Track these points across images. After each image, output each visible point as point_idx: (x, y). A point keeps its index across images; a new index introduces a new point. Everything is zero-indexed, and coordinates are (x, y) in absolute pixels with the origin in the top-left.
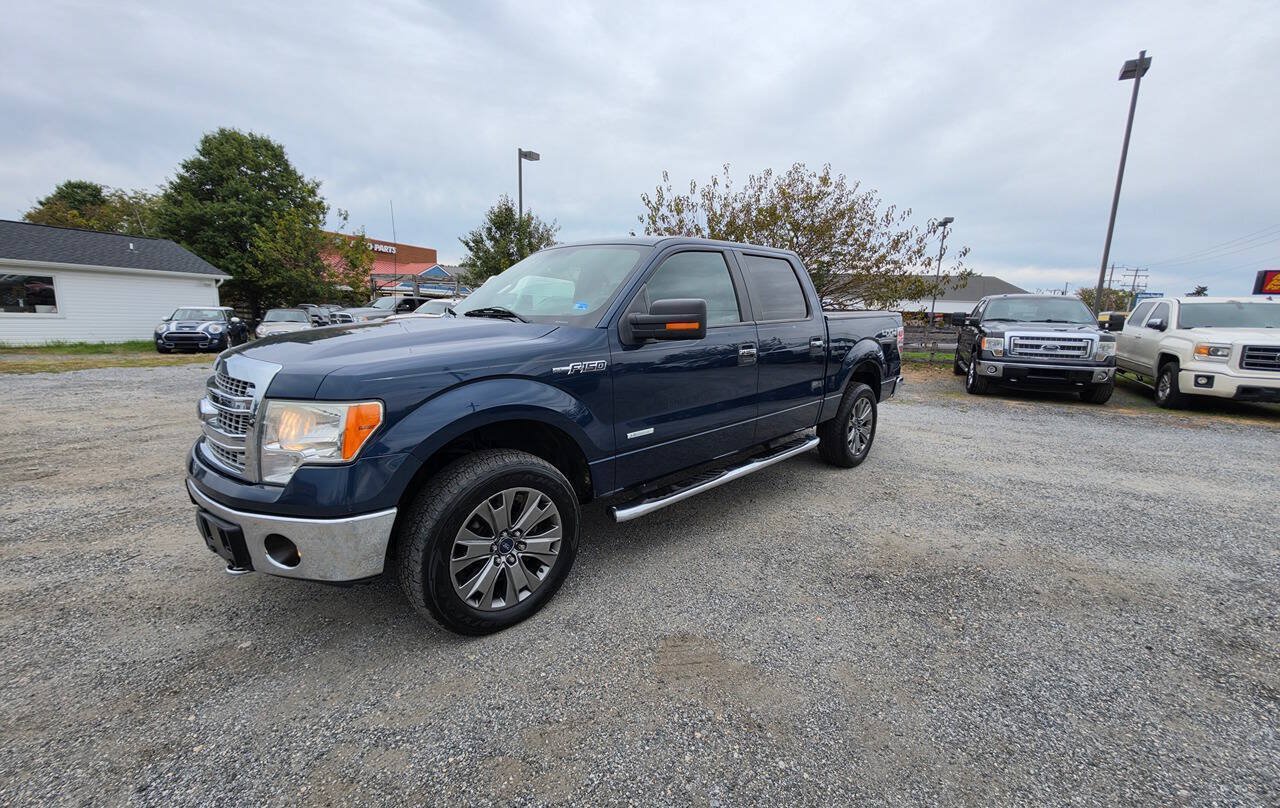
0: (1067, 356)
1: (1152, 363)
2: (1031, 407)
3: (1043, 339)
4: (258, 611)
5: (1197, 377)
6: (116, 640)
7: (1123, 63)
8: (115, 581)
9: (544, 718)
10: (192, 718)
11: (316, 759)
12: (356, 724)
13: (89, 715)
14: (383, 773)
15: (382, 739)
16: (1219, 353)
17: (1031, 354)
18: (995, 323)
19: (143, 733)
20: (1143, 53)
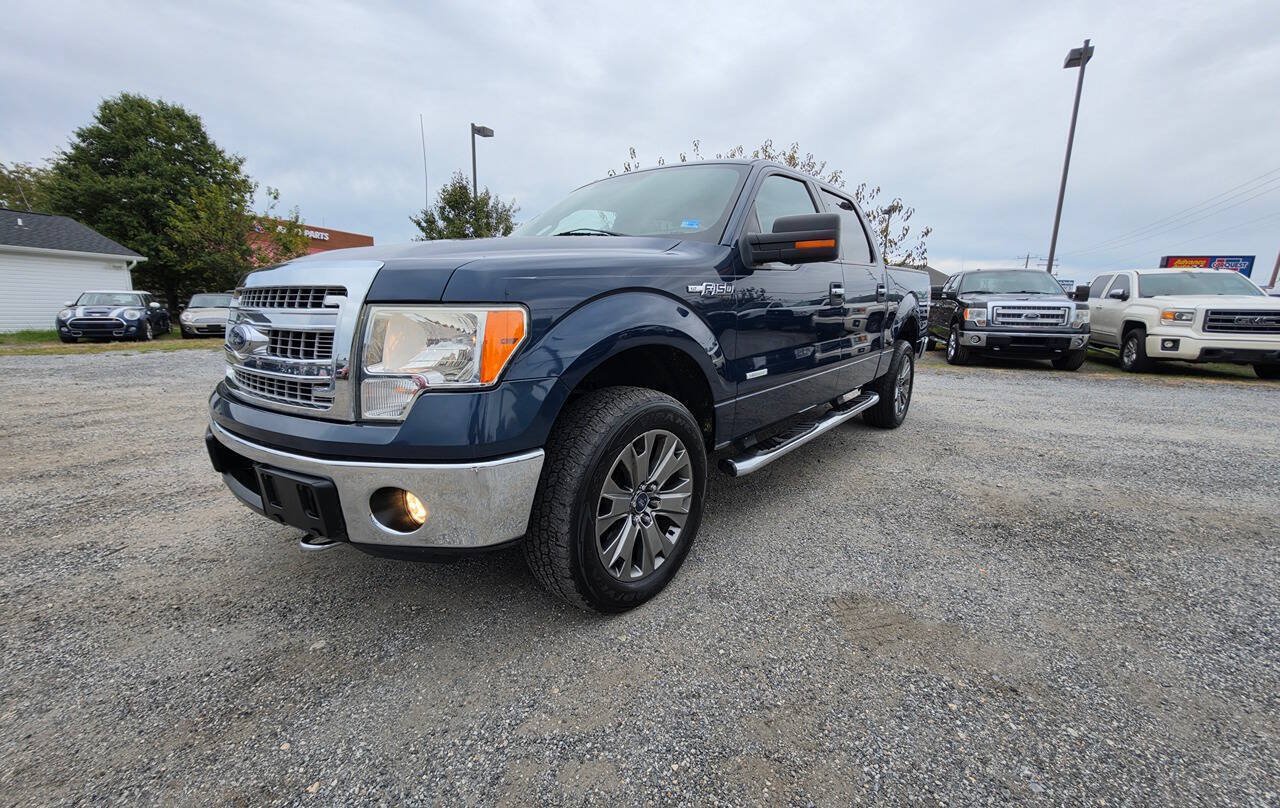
0: (1047, 324)
1: (1116, 331)
2: (1019, 374)
3: (1024, 308)
4: (318, 603)
5: (1164, 341)
6: (129, 653)
7: (1069, 51)
8: (102, 580)
9: (758, 703)
10: (286, 746)
11: (492, 784)
12: (522, 732)
13: (128, 756)
14: (595, 794)
15: (566, 749)
16: (1184, 318)
17: (1013, 323)
18: (973, 295)
19: (221, 774)
20: (1087, 42)
